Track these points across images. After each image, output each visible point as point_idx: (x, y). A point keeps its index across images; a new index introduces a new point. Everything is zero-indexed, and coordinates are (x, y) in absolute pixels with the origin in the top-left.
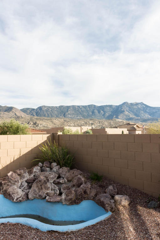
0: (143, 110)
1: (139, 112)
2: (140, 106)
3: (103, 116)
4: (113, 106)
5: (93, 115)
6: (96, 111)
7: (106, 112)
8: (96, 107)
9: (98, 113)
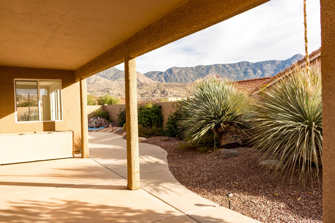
4: (276, 62)
5: (245, 77)
6: (250, 71)
7: (266, 71)
8: (250, 64)
9: (254, 73)
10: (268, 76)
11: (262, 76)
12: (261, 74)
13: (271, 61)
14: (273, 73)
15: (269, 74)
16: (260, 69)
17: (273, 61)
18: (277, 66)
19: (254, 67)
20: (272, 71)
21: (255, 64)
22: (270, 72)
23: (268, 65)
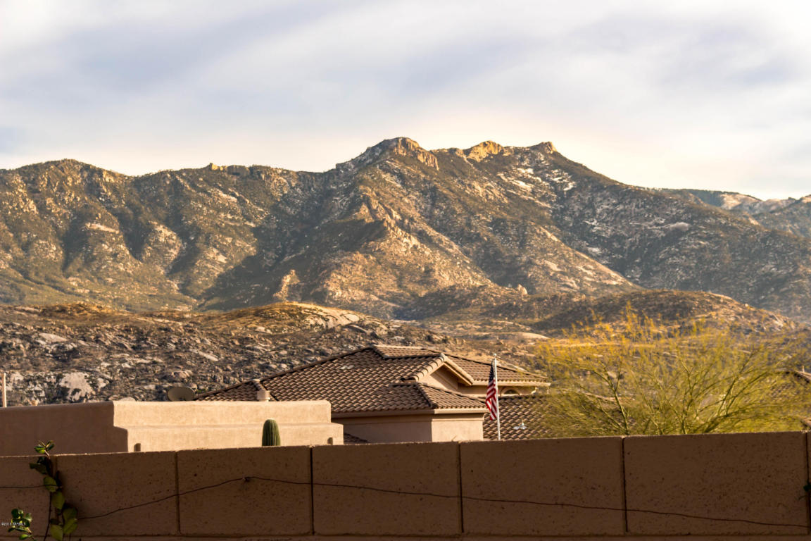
0: (556, 221)
1: (523, 243)
2: (524, 181)
3: (171, 273)
4: (268, 177)
5: (71, 268)
6: (103, 228)
7: (207, 237)
8: (106, 184)
9: (128, 246)
10: (218, 271)
11: (182, 266)
12: (174, 253)
13: (237, 174)
14: (252, 250)
15: (224, 253)
16: (168, 223)
17: (252, 169)
18: (275, 209)
19: (129, 204)
20: (248, 240)
21: (138, 182)
22: (233, 243)
23: (221, 193)
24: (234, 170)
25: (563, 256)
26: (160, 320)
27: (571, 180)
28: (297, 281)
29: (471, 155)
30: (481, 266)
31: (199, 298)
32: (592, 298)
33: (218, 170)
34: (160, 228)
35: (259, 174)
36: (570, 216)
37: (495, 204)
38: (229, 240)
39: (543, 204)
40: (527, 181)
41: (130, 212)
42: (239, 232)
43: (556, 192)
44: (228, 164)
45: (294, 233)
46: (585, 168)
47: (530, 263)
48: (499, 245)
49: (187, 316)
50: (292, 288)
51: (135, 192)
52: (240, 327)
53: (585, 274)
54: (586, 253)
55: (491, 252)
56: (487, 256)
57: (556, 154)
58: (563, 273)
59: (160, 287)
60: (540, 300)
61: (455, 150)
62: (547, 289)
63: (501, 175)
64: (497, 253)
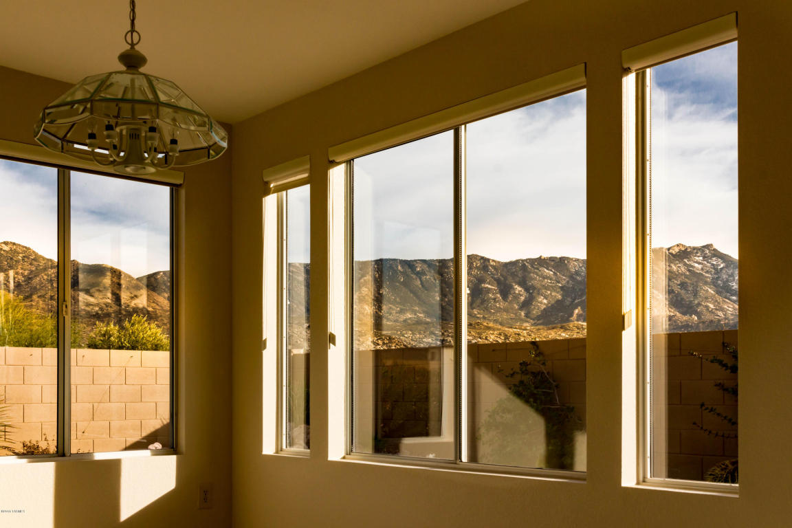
0: (714, 283)
1: (695, 294)
2: (697, 263)
3: (521, 308)
4: (568, 262)
5: (474, 305)
6: (489, 286)
7: (539, 291)
8: (491, 266)
9: (501, 295)
10: (543, 307)
11: (526, 305)
12: (522, 298)
13: (553, 261)
14: (560, 297)
15: (546, 299)
16: (520, 284)
17: (560, 258)
18: (571, 277)
19: (502, 275)
20: (558, 293)
21: (506, 265)
22: (551, 294)
23: (545, 270)
24: (552, 259)
25: (717, 301)
26: (515, 330)
27: (722, 263)
28: (581, 312)
29: (671, 251)
30: (674, 305)
31: (533, 320)
32: (731, 322)
33: (544, 259)
34: (516, 287)
35: (564, 260)
36: (721, 281)
37: (682, 274)
38: (549, 292)
39: (707, 275)
40: (699, 263)
41: (502, 279)
42: (553, 288)
43: (714, 269)
44: (550, 256)
45: (580, 289)
46: (730, 257)
47: (699, 304)
48: (683, 295)
49: (528, 328)
50: (579, 316)
51: (505, 270)
52: (553, 334)
53: (728, 310)
54: (729, 299)
55: (679, 299)
56: (677, 300)
57: (715, 250)
58: (716, 309)
59: (516, 314)
60: (704, 323)
61: (663, 248)
62: (708, 317)
63: (686, 260)
64: (682, 299)
